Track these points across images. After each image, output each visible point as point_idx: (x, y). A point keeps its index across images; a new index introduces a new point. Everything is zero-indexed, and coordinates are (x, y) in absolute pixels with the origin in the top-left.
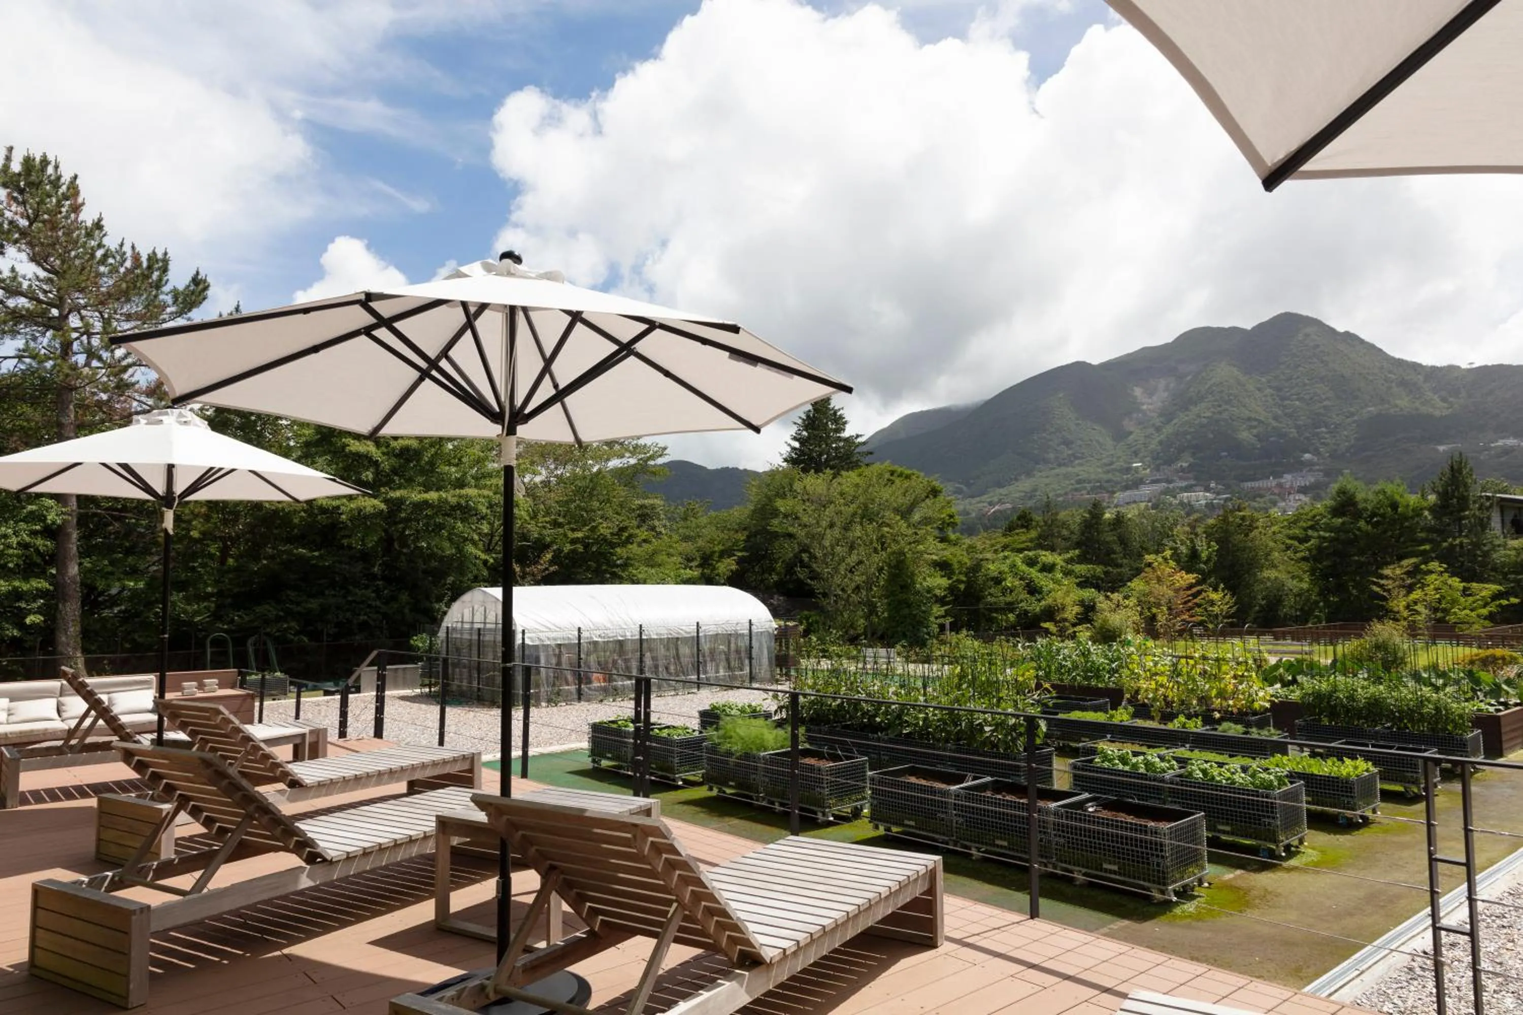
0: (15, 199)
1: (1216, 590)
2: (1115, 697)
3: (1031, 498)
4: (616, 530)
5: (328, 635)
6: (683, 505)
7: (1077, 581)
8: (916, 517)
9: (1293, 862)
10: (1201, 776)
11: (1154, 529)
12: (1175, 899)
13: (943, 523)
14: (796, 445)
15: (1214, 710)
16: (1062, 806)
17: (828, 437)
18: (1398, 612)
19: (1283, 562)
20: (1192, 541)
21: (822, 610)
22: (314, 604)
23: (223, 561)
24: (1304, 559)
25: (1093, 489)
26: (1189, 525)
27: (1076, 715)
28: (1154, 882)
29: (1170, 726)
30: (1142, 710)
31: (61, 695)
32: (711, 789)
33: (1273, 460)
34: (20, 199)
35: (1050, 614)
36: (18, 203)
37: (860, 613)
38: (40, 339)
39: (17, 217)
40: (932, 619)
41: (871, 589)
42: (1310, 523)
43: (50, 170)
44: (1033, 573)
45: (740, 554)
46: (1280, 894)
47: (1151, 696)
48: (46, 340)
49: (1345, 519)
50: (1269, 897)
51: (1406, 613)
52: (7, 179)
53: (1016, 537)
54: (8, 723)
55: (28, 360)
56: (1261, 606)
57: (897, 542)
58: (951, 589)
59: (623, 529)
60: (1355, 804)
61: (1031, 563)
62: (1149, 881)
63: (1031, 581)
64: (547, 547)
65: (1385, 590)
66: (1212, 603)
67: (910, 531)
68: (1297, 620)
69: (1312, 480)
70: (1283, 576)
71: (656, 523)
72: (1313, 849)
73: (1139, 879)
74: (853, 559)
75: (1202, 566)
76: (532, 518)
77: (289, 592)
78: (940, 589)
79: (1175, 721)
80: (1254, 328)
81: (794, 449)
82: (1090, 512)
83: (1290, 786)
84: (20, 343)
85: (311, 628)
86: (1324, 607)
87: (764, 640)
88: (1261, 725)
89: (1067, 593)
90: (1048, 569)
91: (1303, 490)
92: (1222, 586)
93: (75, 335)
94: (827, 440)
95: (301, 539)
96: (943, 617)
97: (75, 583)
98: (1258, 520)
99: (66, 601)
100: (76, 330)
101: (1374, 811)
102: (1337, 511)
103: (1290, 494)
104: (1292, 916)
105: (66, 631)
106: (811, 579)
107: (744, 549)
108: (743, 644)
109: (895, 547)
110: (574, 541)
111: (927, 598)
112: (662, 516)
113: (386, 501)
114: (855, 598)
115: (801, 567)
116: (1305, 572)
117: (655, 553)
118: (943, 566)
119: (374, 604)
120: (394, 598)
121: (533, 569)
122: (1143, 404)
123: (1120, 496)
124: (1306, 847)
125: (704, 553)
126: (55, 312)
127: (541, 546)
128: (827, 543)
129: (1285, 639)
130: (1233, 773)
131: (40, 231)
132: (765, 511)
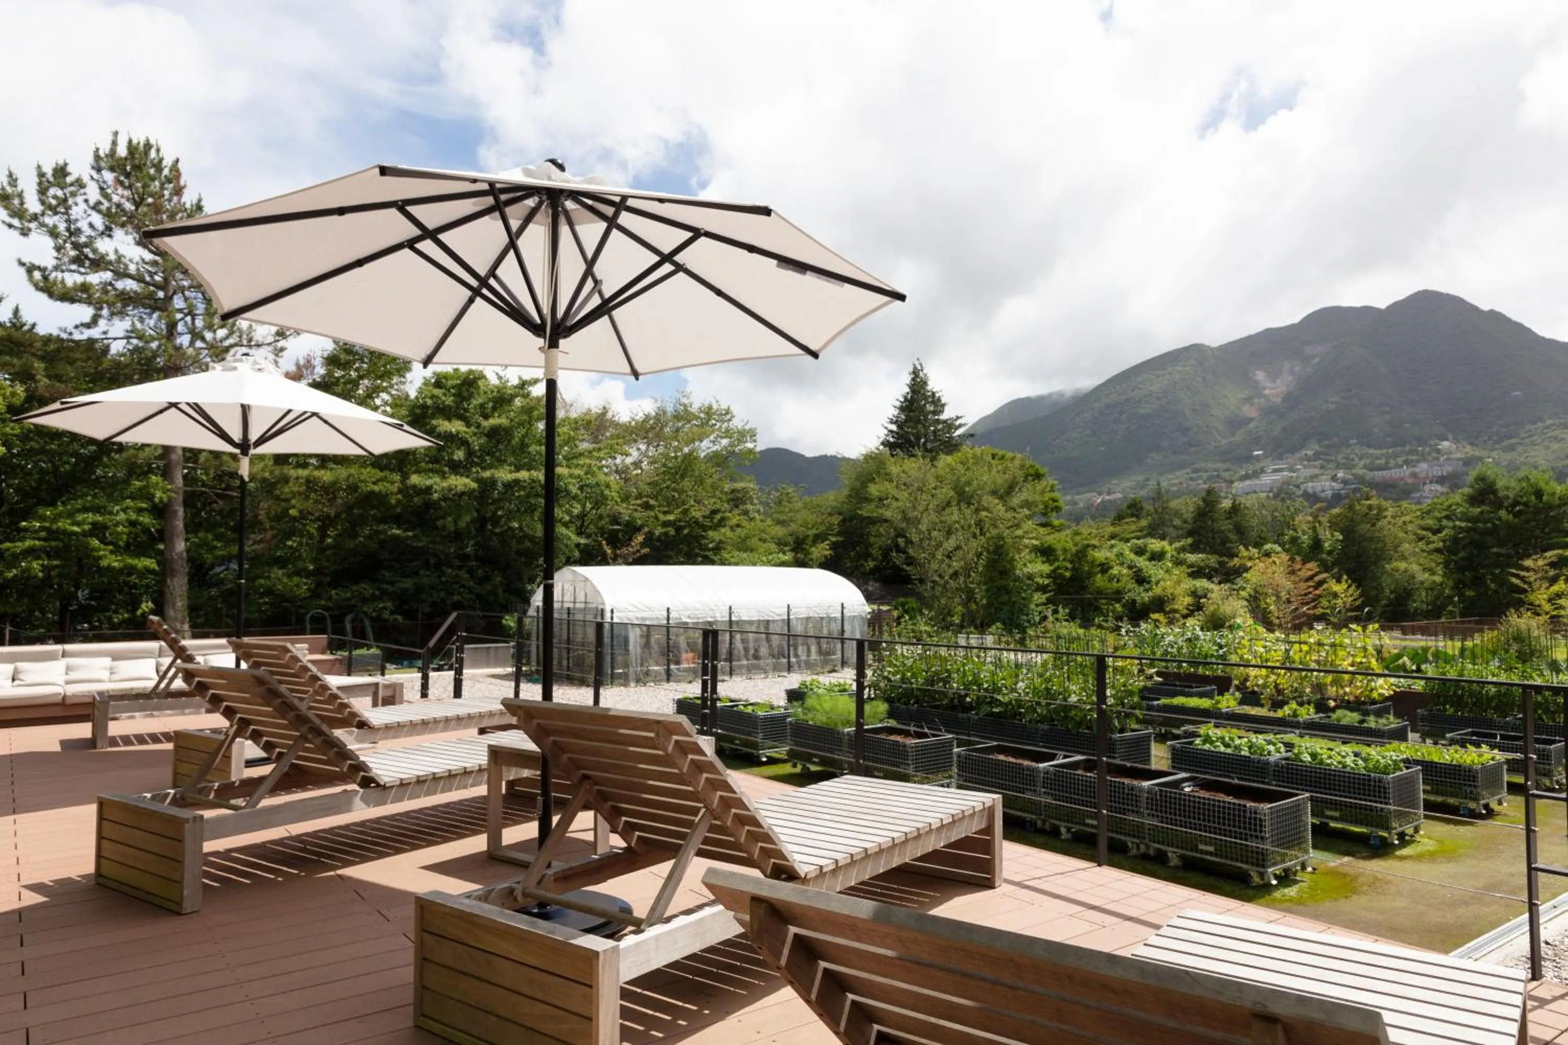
0: (121, 183)
1: (1339, 581)
2: (1223, 685)
3: (1142, 487)
4: (708, 513)
5: (423, 614)
6: (777, 490)
7: (1190, 570)
8: (1015, 501)
9: (1405, 852)
10: (1309, 759)
11: (1274, 518)
12: (1274, 882)
13: (1046, 507)
14: (894, 427)
15: (1328, 699)
16: (1157, 785)
17: (926, 419)
18: (1539, 606)
19: (1414, 554)
20: (1314, 529)
21: (919, 597)
22: (408, 584)
23: (322, 540)
24: (1438, 551)
25: (1210, 478)
26: (1311, 514)
27: (1179, 700)
28: (1253, 864)
29: (1280, 714)
30: (1251, 697)
31: (160, 656)
32: (795, 766)
33: (1407, 448)
34: (127, 183)
35: (1159, 604)
36: (125, 188)
37: (957, 600)
38: (147, 321)
39: (123, 201)
40: (1033, 606)
41: (970, 576)
42: (1444, 513)
43: (153, 154)
44: (1142, 562)
45: (834, 539)
46: (1390, 882)
47: (1261, 682)
48: (152, 323)
49: (1483, 508)
50: (1378, 884)
51: (1547, 607)
52: (114, 163)
53: (1126, 527)
54: (110, 681)
55: (135, 341)
56: (1388, 598)
57: (995, 526)
58: (1053, 575)
59: (714, 512)
60: (1478, 794)
61: (1140, 552)
62: (1247, 863)
63: (1140, 570)
64: (638, 529)
65: (1525, 582)
66: (1336, 595)
67: (1010, 515)
68: (1428, 615)
69: (1450, 469)
70: (1415, 568)
71: (749, 507)
72: (1430, 838)
73: (1237, 860)
74: (950, 544)
75: (1324, 556)
76: (623, 501)
77: (384, 572)
78: (1042, 576)
79: (1286, 708)
80: (1388, 307)
81: (891, 431)
82: (1204, 500)
83: (1405, 771)
84: (126, 324)
85: (406, 607)
86: (1459, 602)
87: (856, 623)
88: (1379, 714)
89: (1179, 582)
90: (1157, 557)
91: (1441, 480)
92: (1345, 577)
93: (179, 316)
94: (925, 424)
95: (398, 520)
96: (1044, 604)
97: (182, 559)
98: (1386, 509)
99: (174, 576)
100: (180, 311)
101: (1500, 803)
102: (1473, 500)
103: (1424, 484)
104: (1401, 903)
105: (174, 605)
106: (908, 565)
107: (839, 534)
108: (836, 627)
109: (994, 532)
110: (666, 524)
111: (1028, 585)
112: (756, 501)
113: (478, 480)
114: (953, 584)
115: (897, 552)
116: (1438, 564)
117: (747, 537)
118: (1046, 552)
119: (466, 583)
120: (486, 579)
121: (624, 551)
122: (1265, 388)
123: (1238, 486)
124: (1422, 836)
125: (797, 538)
126: (161, 294)
127: (632, 528)
128: (923, 527)
129: (1413, 634)
130: (1344, 757)
131: (145, 215)
132: (859, 495)
